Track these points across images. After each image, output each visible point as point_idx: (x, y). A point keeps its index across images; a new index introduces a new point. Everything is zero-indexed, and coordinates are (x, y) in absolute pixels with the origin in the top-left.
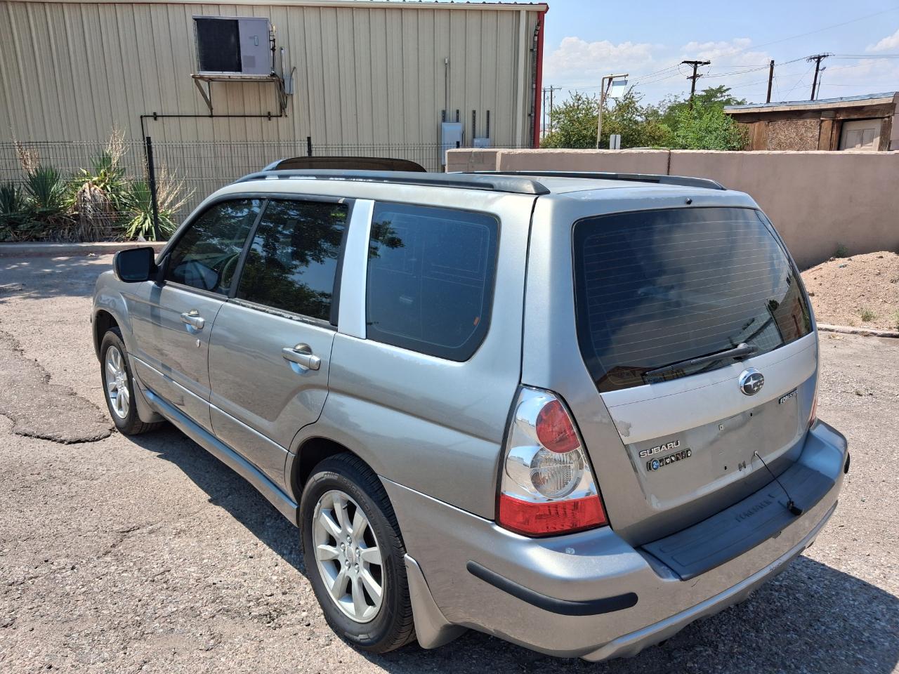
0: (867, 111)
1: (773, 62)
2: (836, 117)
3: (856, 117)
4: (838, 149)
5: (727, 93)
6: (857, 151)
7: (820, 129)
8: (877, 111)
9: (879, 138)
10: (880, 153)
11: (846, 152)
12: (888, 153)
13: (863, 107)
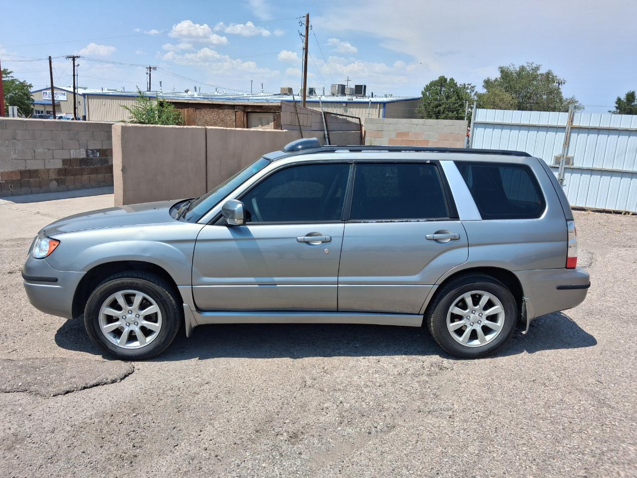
0: (265, 109)
1: (50, 57)
2: (245, 110)
3: (258, 111)
4: (247, 128)
5: (11, 75)
6: (260, 129)
7: (236, 116)
8: (271, 109)
9: (273, 123)
10: (274, 130)
11: (252, 129)
12: (280, 131)
13: (262, 106)
